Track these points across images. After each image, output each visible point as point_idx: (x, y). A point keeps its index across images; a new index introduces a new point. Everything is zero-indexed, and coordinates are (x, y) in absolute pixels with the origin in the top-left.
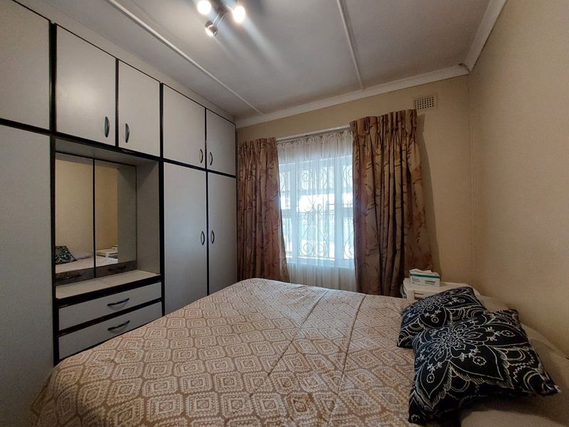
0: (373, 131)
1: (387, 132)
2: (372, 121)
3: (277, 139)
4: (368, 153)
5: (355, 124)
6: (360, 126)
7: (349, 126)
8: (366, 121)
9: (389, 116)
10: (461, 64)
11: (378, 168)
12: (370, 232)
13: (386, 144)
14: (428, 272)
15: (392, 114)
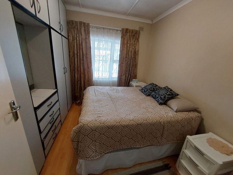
0: (128, 34)
1: (132, 36)
2: (129, 31)
3: (90, 25)
4: (126, 42)
5: (123, 29)
6: (125, 31)
7: (121, 29)
8: (127, 30)
9: (134, 31)
10: (152, 20)
11: (128, 48)
12: (124, 69)
13: (131, 40)
14: (136, 80)
15: (134, 30)
